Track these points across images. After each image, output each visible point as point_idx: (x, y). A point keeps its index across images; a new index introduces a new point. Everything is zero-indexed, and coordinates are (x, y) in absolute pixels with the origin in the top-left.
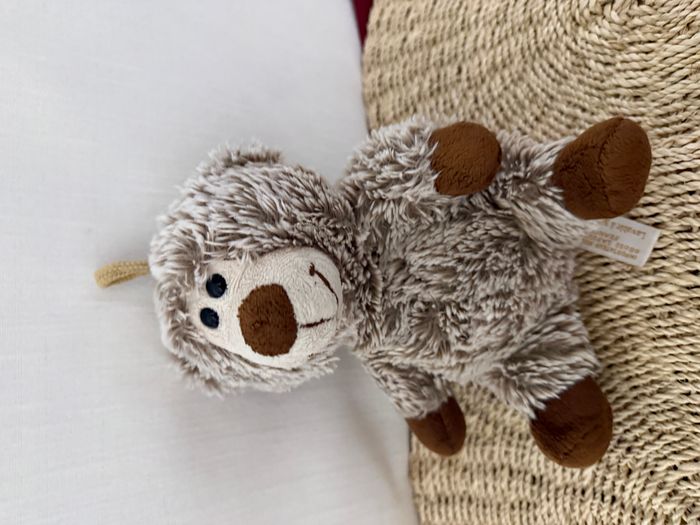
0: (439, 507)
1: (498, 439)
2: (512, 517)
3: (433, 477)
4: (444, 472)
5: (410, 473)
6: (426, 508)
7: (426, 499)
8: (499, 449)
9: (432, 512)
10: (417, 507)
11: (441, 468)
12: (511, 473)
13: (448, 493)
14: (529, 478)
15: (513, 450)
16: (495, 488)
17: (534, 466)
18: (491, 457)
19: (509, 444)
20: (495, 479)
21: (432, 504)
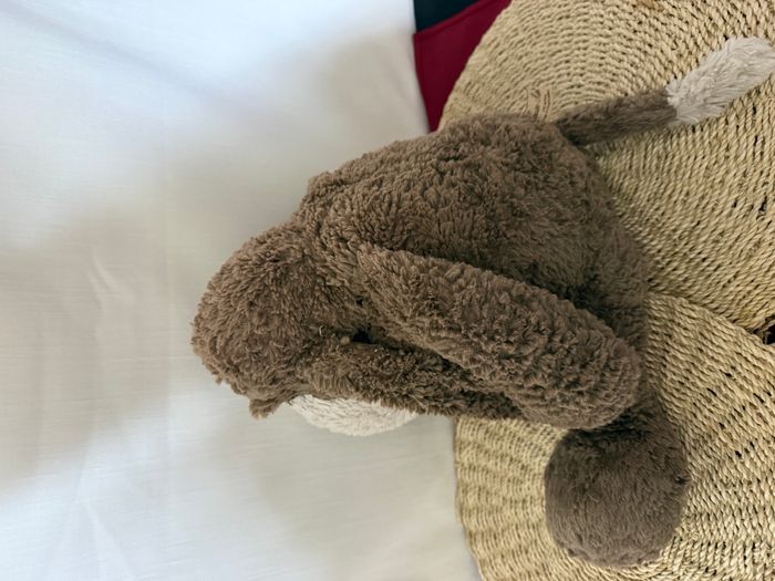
0: (469, 472)
1: (505, 438)
2: (508, 487)
3: (468, 452)
4: (474, 451)
5: (454, 447)
7: (463, 465)
8: (506, 445)
10: (456, 469)
11: (473, 448)
12: (511, 460)
13: (476, 464)
14: (520, 465)
15: (513, 447)
16: (501, 467)
17: (524, 459)
18: (501, 448)
19: (512, 443)
20: (502, 461)
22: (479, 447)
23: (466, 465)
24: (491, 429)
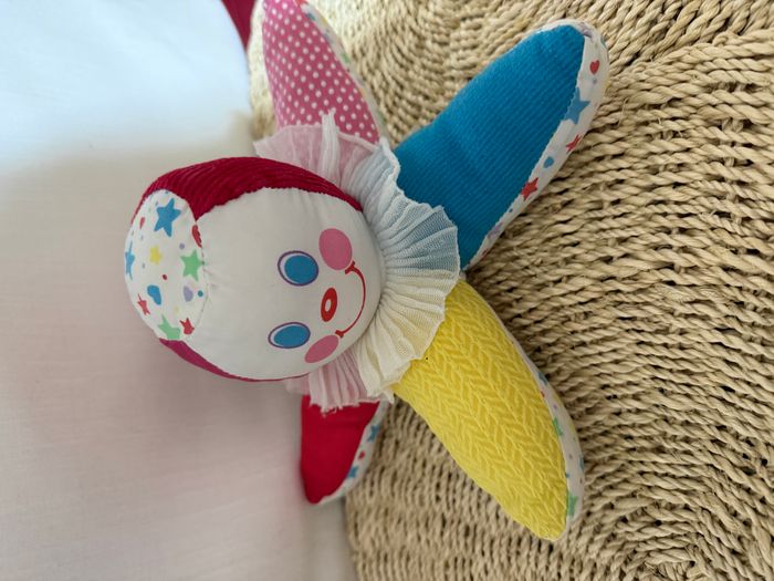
0: (378, 566)
1: (426, 480)
2: (446, 577)
3: (369, 528)
4: (380, 523)
5: (345, 526)
6: (364, 567)
7: (365, 555)
9: (371, 572)
10: (354, 565)
11: (376, 518)
12: (444, 522)
13: (388, 549)
14: (461, 528)
16: (428, 542)
17: (466, 513)
18: (422, 504)
19: (438, 486)
20: (429, 529)
21: (371, 562)
22: (386, 513)
23: (371, 554)
24: (400, 473)
